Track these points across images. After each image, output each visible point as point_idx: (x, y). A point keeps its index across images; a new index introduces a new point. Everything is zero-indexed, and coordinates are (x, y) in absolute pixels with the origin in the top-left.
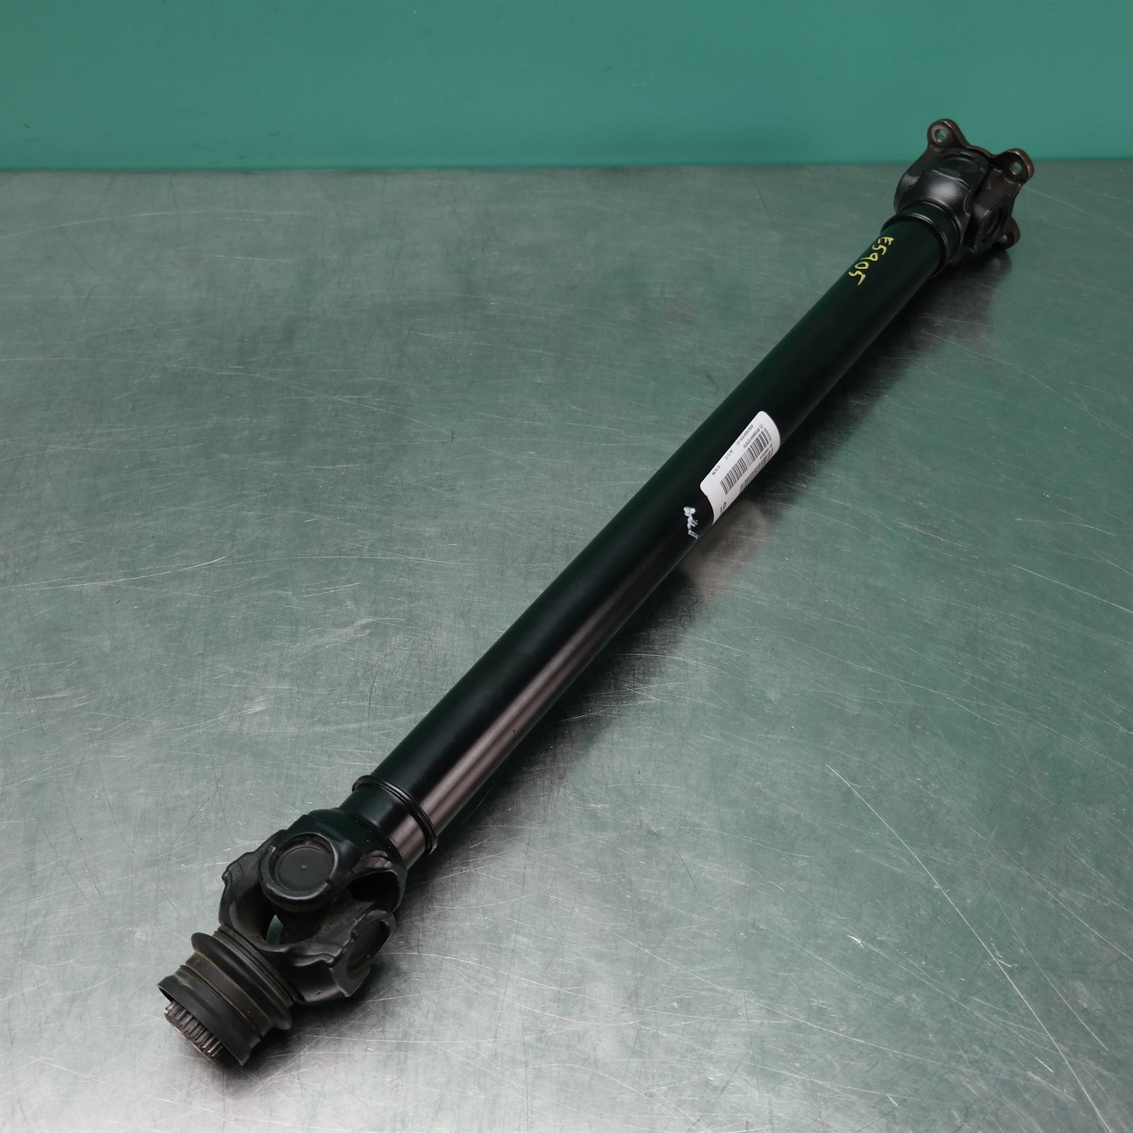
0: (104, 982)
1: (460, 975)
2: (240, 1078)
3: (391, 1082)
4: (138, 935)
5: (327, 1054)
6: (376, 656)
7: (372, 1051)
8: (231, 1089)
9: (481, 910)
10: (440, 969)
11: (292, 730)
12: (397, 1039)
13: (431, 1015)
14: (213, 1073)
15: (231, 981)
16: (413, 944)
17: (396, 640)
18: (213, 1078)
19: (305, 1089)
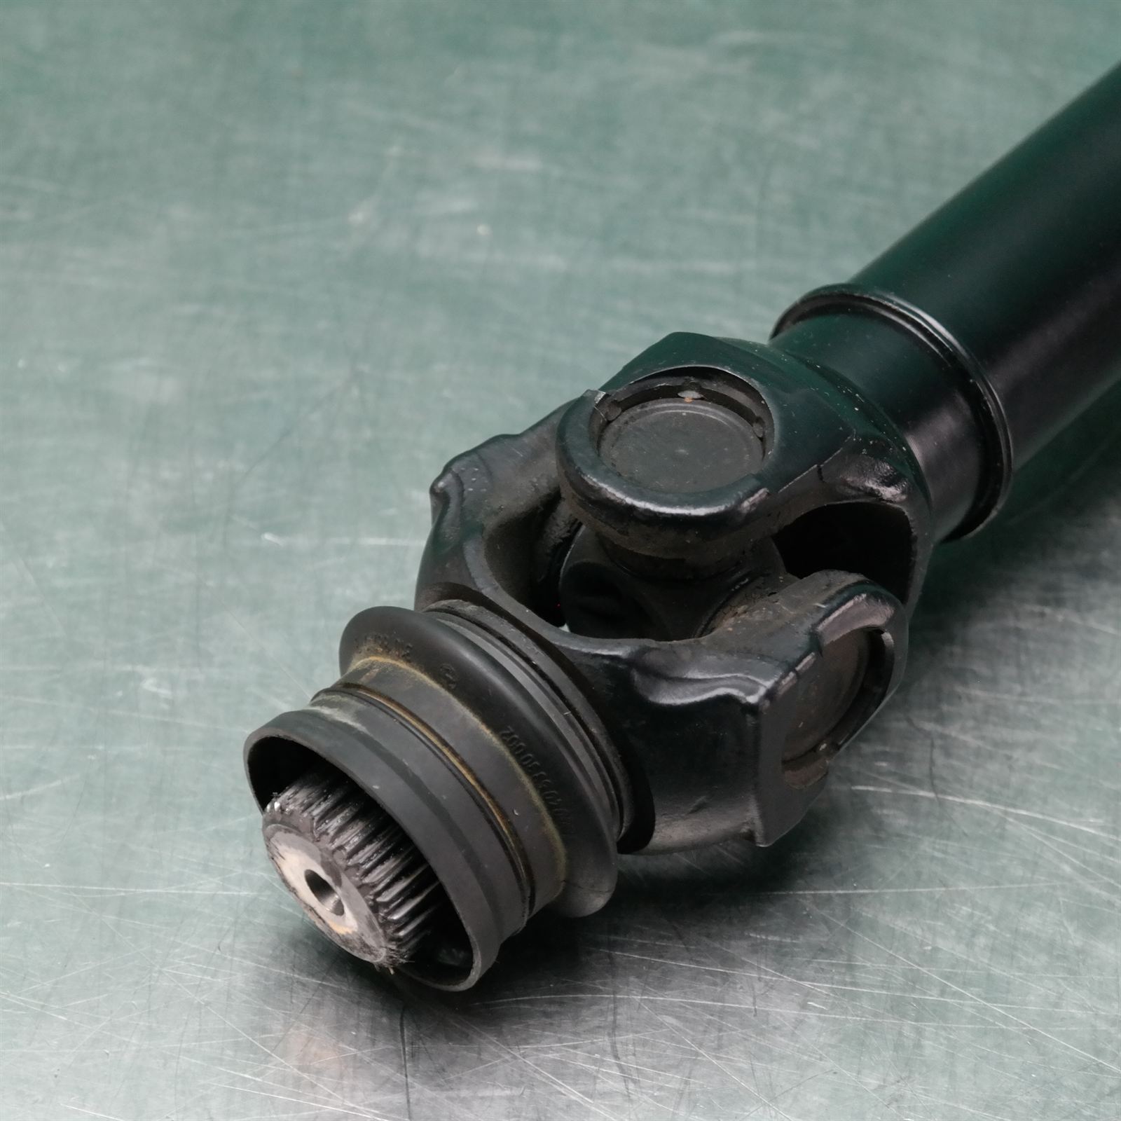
0: (58, 783)
1: (1059, 856)
2: (449, 1038)
3: (881, 1087)
4: (149, 685)
5: (693, 1005)
6: (771, 118)
7: (822, 1011)
8: (424, 1065)
9: (1104, 711)
10: (1002, 837)
11: (552, 262)
12: (888, 989)
13: (981, 941)
14: (373, 1019)
15: (474, 720)
16: (917, 770)
17: (826, 86)
18: (373, 1031)
19: (635, 1082)
